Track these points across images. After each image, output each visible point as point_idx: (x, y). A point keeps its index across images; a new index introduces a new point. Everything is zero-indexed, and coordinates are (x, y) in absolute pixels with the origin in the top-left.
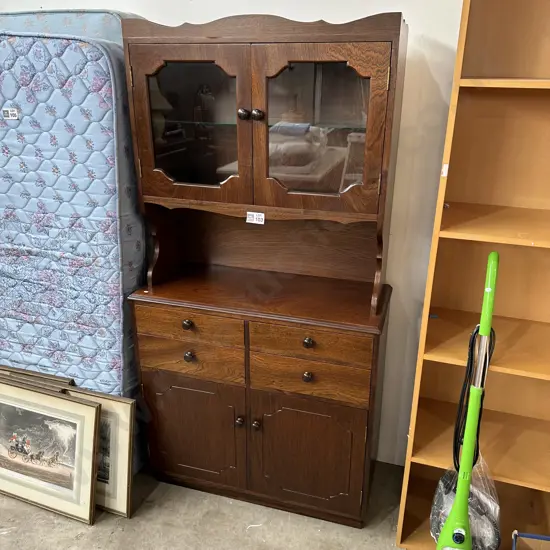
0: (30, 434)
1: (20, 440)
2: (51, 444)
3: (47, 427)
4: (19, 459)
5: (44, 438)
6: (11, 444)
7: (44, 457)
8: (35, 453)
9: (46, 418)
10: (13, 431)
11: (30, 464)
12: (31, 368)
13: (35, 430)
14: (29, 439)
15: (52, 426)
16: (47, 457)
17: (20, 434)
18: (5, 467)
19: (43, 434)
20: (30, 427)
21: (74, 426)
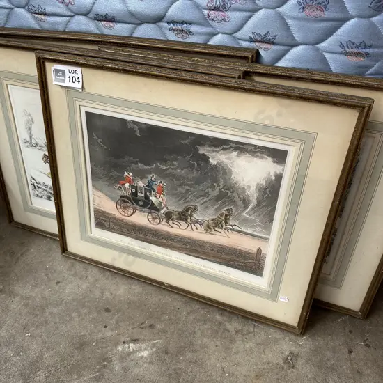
0: (162, 174)
1: (141, 184)
2: (215, 193)
3: (205, 159)
4: (140, 218)
5: (198, 181)
6: (120, 193)
7: (196, 217)
8: (176, 208)
9: (201, 140)
10: (125, 168)
11: (164, 227)
12: (145, 31)
13: (176, 167)
14: (159, 183)
15: (217, 158)
16: (201, 216)
17: (141, 175)
18: (112, 230)
19: (195, 174)
20: (164, 161)
21: (279, 156)
